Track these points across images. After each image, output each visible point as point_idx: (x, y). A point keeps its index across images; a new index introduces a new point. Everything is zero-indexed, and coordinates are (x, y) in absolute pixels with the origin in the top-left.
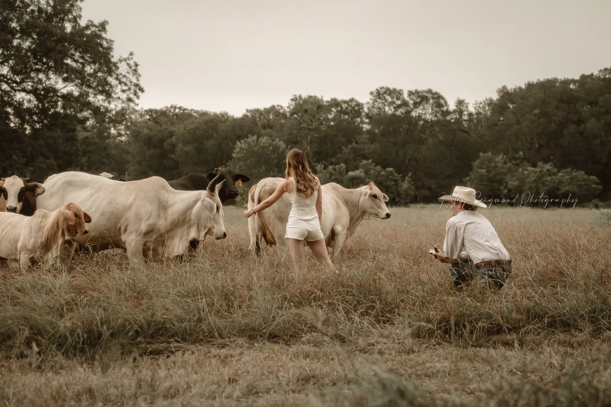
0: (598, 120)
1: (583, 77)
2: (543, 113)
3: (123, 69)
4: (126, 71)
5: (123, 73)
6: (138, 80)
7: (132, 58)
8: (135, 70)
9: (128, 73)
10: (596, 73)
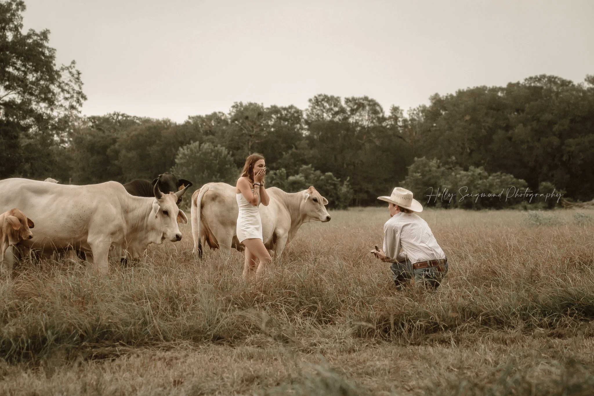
0: (525, 125)
1: (510, 85)
2: (474, 120)
3: (65, 77)
4: (68, 79)
5: (66, 82)
6: (80, 88)
7: (74, 67)
8: (78, 79)
9: (70, 81)
10: (522, 81)
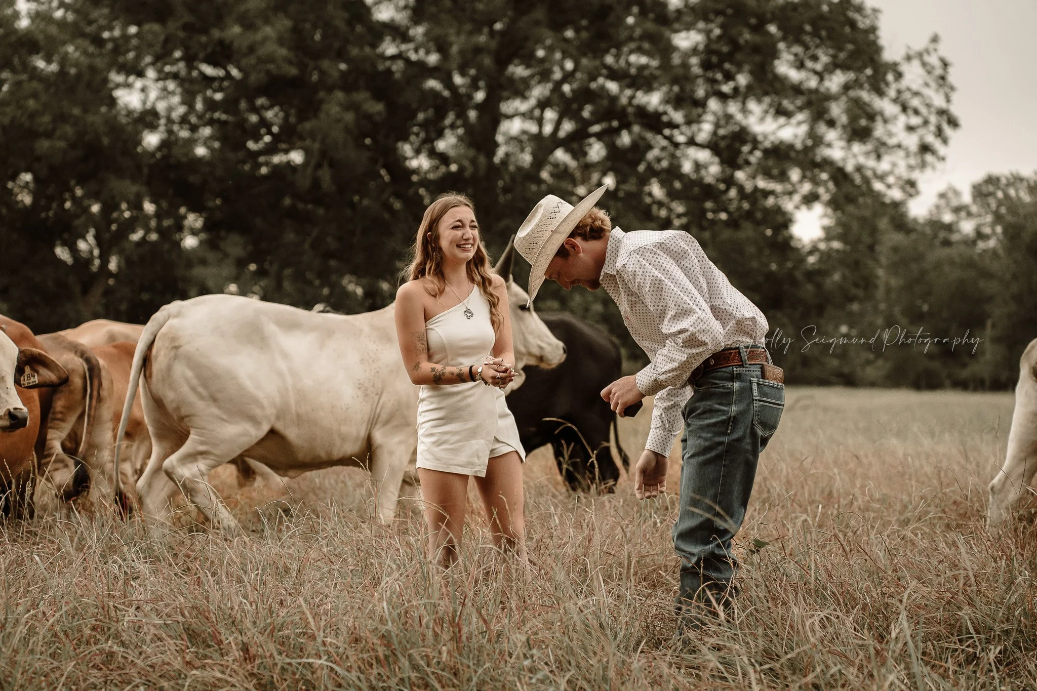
3: (913, 76)
4: (920, 81)
5: (915, 87)
6: (948, 100)
7: (935, 50)
8: (943, 78)
9: (927, 85)
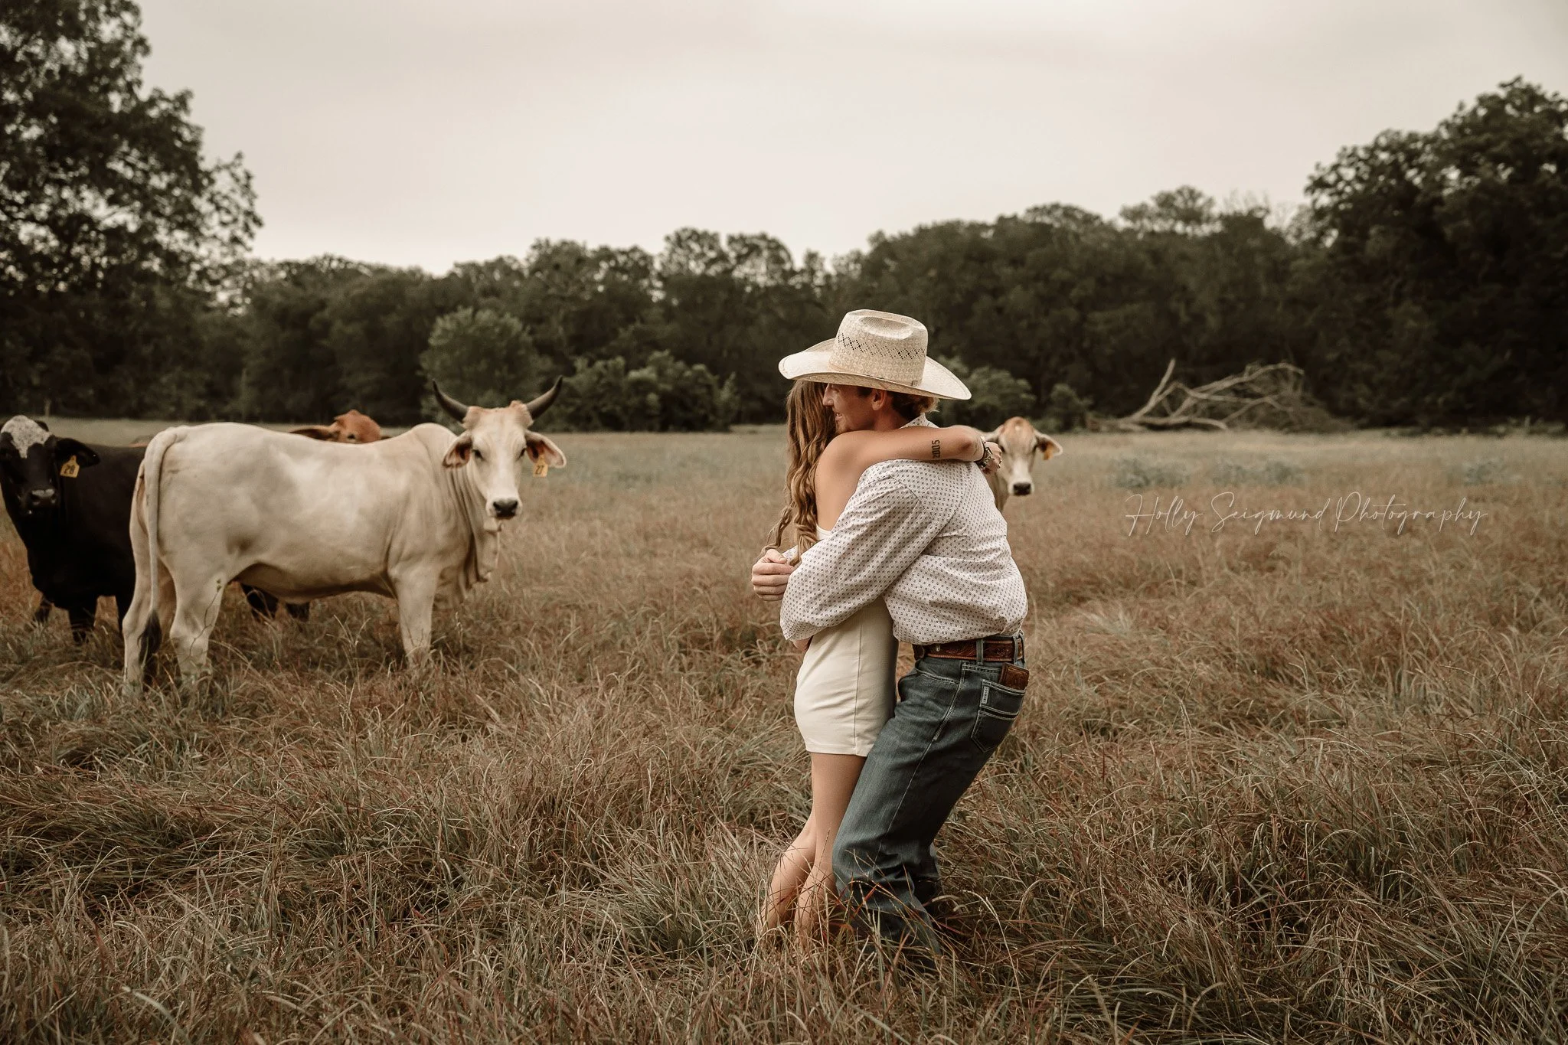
1: (1001, 220)
3: (223, 183)
4: (229, 188)
5: (225, 191)
6: (251, 205)
7: (240, 164)
8: (247, 186)
9: (233, 191)
10: (1021, 214)
